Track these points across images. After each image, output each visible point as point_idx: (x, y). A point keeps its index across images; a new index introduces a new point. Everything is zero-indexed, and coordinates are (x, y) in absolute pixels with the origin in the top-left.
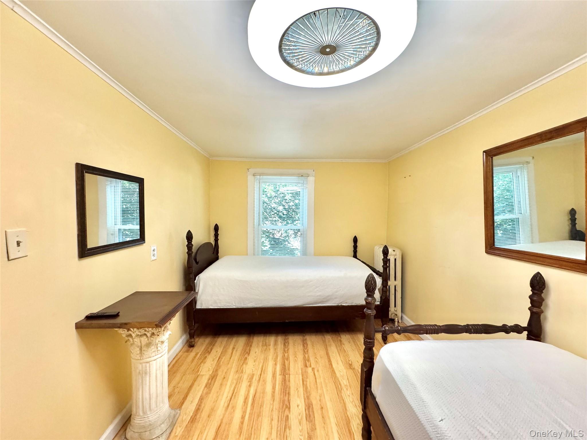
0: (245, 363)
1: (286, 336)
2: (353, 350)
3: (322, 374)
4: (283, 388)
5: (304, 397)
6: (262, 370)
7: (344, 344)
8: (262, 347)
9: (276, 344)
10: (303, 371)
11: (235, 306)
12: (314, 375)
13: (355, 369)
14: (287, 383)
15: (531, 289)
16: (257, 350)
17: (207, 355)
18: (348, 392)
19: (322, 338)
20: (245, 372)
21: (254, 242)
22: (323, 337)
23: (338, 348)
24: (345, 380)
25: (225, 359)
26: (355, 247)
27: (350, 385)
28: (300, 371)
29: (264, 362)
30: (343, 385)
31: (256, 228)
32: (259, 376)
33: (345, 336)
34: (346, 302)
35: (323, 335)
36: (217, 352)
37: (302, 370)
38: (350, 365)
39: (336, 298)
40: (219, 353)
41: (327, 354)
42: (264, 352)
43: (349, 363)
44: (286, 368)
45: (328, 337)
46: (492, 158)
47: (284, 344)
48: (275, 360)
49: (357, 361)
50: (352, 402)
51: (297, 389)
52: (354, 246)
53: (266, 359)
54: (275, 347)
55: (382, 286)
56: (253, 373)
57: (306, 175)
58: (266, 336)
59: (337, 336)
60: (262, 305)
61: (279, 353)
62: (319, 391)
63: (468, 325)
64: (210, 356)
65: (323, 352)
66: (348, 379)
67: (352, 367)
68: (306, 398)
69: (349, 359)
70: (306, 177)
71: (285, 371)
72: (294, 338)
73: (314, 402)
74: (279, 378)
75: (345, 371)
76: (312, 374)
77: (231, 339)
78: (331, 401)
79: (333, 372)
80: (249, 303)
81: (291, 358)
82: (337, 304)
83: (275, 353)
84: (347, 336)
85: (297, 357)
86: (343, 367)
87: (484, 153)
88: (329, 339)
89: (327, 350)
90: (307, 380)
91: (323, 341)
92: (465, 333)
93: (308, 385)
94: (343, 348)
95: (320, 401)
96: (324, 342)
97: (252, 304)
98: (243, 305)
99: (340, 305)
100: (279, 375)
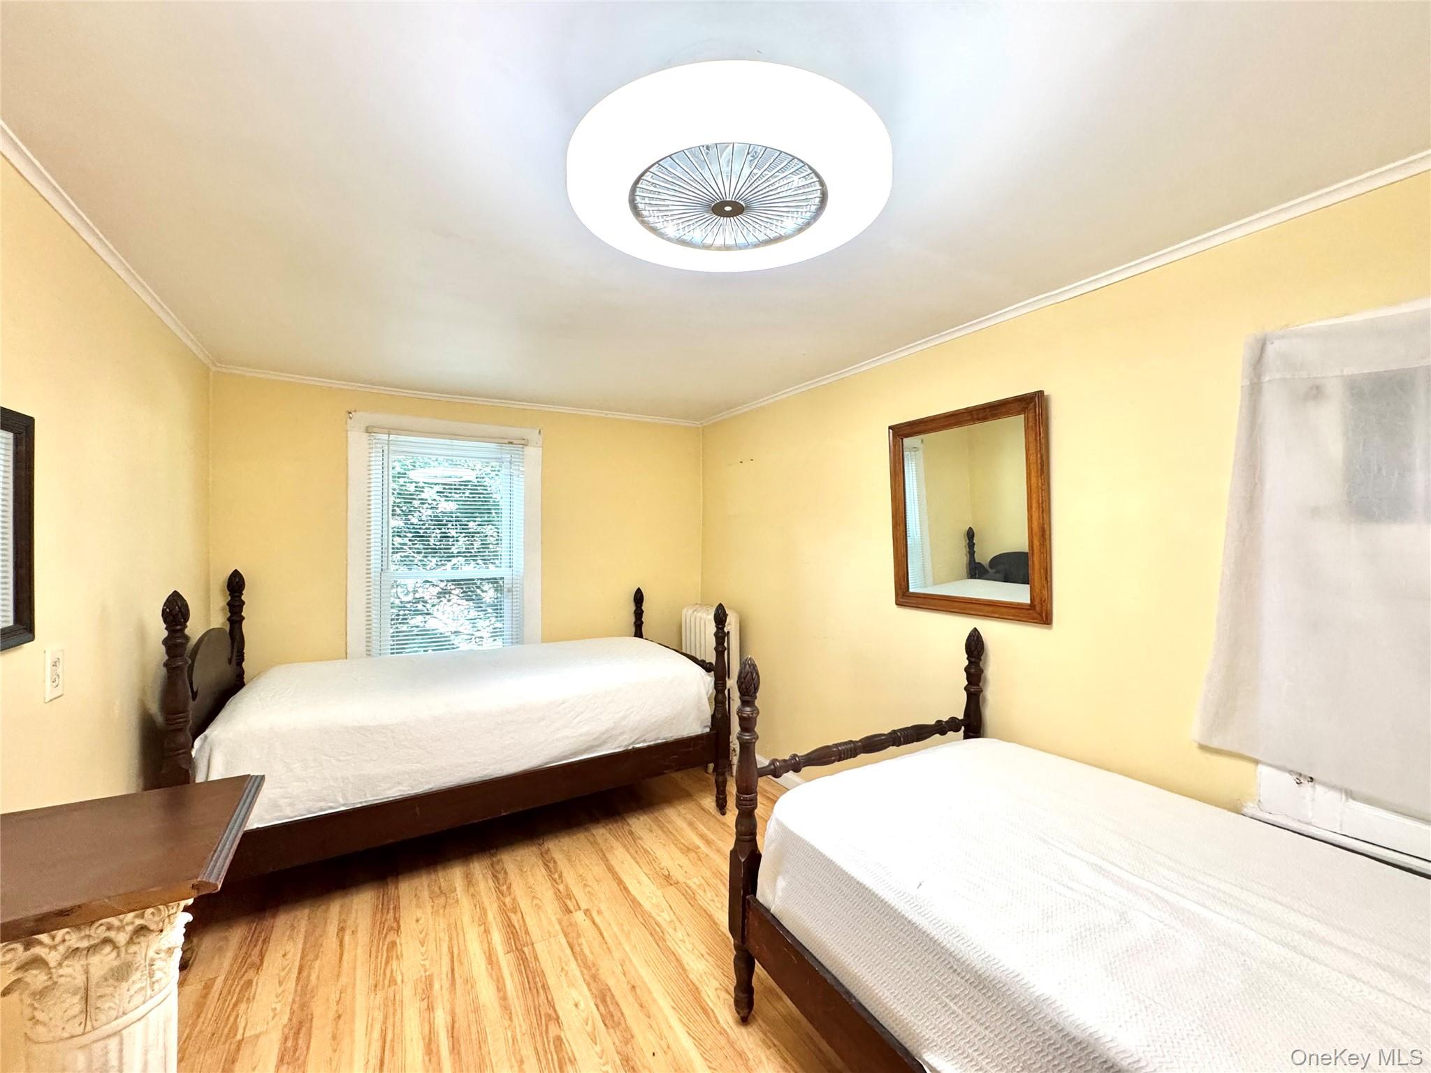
0: (394, 958)
1: (492, 855)
2: (664, 845)
3: (611, 917)
4: (526, 980)
5: (584, 980)
6: (452, 957)
7: (641, 838)
8: (433, 902)
9: (469, 881)
10: (565, 923)
11: (343, 805)
12: (594, 922)
13: (678, 882)
14: (533, 964)
15: (966, 656)
16: (419, 913)
17: (251, 974)
18: (680, 935)
19: (586, 837)
20: (403, 982)
21: (369, 618)
22: (586, 834)
23: (631, 850)
24: (665, 912)
25: (321, 969)
26: (639, 614)
27: (677, 918)
28: (558, 927)
29: (451, 939)
30: (664, 925)
31: (375, 580)
32: (450, 975)
33: (638, 819)
34: (643, 738)
35: (587, 830)
36: (287, 957)
37: (560, 923)
38: (668, 878)
39: (622, 734)
40: (294, 955)
41: (611, 869)
42: (441, 911)
43: (663, 875)
44: (518, 930)
45: (601, 833)
46: (902, 439)
47: (495, 877)
48: (483, 922)
49: (679, 865)
50: (693, 949)
51: (562, 968)
52: (636, 612)
53: (454, 930)
54: (472, 890)
55: (715, 691)
56: (427, 973)
57: (523, 442)
58: (436, 871)
59: (620, 824)
60: (431, 786)
61: (487, 904)
62: (617, 955)
63: (894, 732)
64: (262, 973)
65: (598, 870)
66: (671, 908)
67: (672, 880)
68: (591, 981)
69: (662, 866)
70: (521, 446)
71: (517, 940)
72: (517, 856)
73: (611, 983)
74: (506, 962)
75: (659, 893)
76: (588, 923)
77: (323, 907)
78: (649, 966)
79: (635, 904)
80: (389, 789)
81: (524, 904)
82: (626, 746)
83: (475, 906)
84: (642, 819)
85: (537, 898)
86: (653, 887)
87: (891, 430)
88: (603, 834)
89: (607, 860)
90: (579, 940)
91: (591, 843)
92: (891, 747)
93: (587, 951)
94: (642, 847)
95: (624, 974)
96: (594, 843)
97: (402, 788)
98: (373, 796)
99: (630, 747)
100: (505, 954)
